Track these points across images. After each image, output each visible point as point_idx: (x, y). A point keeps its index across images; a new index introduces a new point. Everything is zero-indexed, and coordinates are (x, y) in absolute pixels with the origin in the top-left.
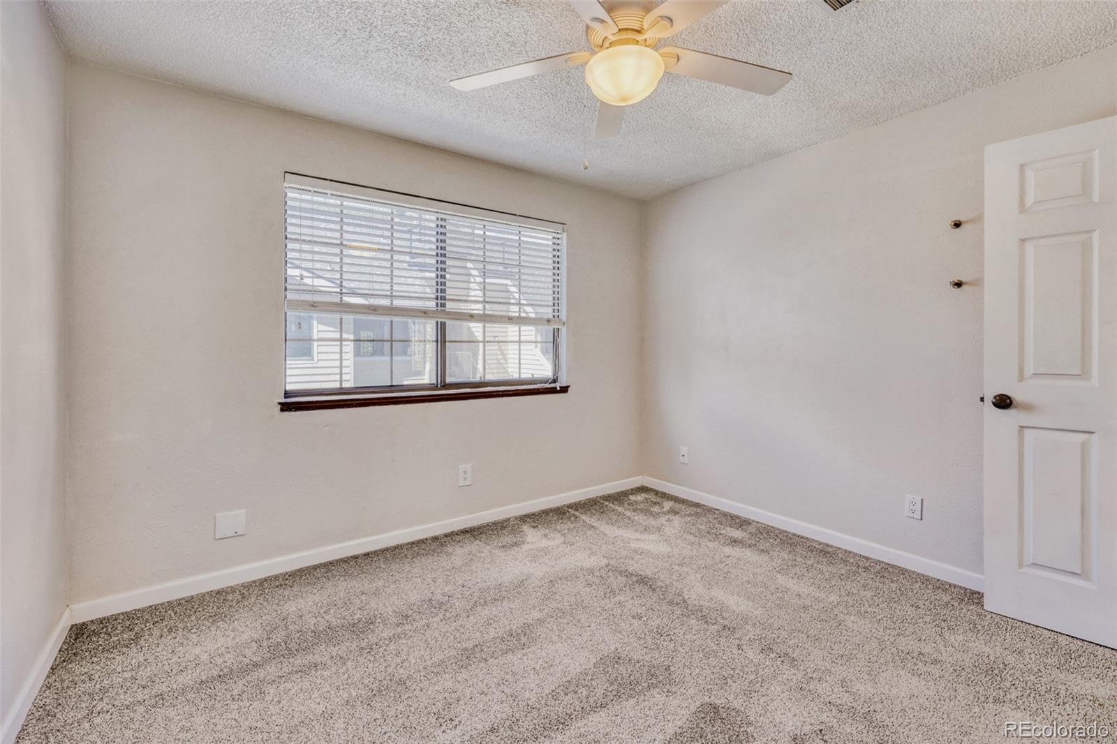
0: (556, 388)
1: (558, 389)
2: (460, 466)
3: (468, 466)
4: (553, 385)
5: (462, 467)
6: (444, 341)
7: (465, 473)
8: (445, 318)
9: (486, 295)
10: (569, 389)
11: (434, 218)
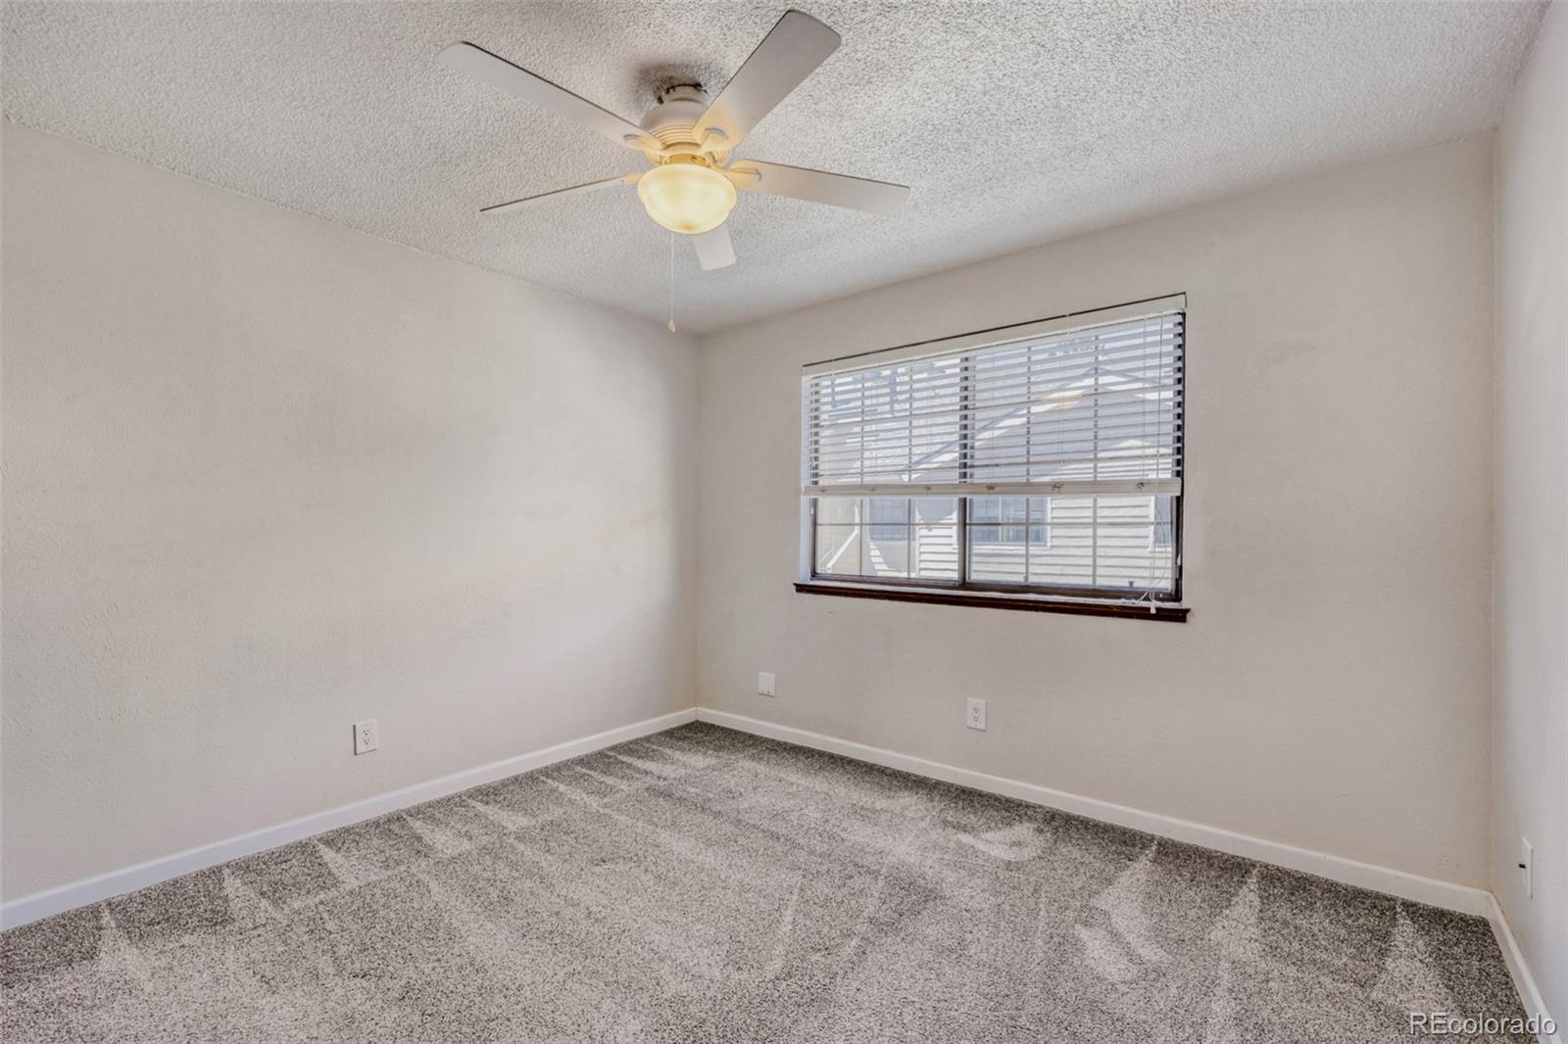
0: (1149, 609)
1: (1153, 611)
2: (969, 699)
3: (981, 702)
4: (1144, 604)
5: (972, 701)
6: (965, 524)
7: (976, 710)
8: (965, 493)
9: (1031, 453)
10: (1188, 615)
11: (958, 361)
